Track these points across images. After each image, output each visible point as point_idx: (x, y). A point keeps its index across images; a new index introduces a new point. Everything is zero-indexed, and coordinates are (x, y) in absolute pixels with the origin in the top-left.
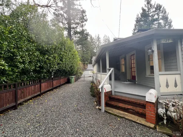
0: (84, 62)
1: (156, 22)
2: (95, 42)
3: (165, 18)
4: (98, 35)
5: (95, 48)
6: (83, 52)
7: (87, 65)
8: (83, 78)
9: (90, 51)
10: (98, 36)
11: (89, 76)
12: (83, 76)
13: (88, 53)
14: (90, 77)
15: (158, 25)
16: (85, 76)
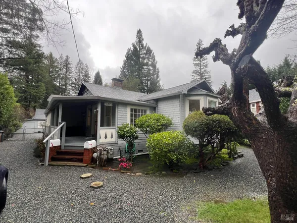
0: (26, 102)
1: (145, 67)
2: (58, 68)
3: (154, 66)
4: (67, 56)
5: (57, 78)
6: (28, 82)
7: (35, 110)
8: (22, 135)
9: (44, 82)
10: (67, 60)
11: (37, 131)
12: (20, 131)
13: (39, 86)
14: (39, 132)
15: (148, 71)
16: (27, 131)
